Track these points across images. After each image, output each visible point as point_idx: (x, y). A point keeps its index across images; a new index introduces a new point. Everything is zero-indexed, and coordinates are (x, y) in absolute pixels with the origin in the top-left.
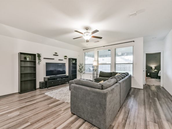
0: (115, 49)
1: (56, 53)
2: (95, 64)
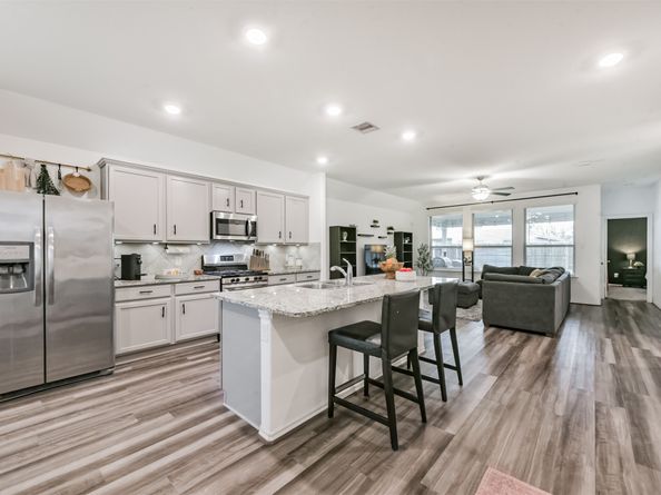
0: (525, 210)
1: (375, 222)
2: (468, 246)
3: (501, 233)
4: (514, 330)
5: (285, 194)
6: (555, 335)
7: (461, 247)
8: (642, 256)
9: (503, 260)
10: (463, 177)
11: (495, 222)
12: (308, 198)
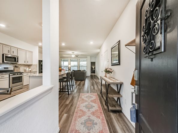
0: (80, 59)
2: (69, 66)
3: (75, 63)
4: (79, 80)
5: (26, 51)
6: (85, 80)
7: (68, 66)
8: (95, 68)
9: (76, 69)
10: (70, 52)
11: (74, 61)
12: (32, 52)
